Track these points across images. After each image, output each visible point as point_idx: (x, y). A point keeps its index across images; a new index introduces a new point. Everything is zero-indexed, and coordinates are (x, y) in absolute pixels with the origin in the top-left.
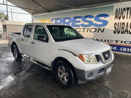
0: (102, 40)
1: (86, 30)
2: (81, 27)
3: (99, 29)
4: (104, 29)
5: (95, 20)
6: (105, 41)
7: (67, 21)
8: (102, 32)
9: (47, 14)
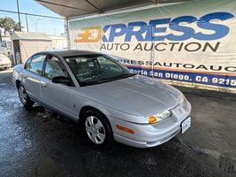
0: (212, 67)
1: (177, 46)
2: (166, 41)
3: (207, 44)
4: (218, 43)
5: (199, 25)
6: (220, 68)
7: (137, 29)
8: (214, 50)
9: (97, 16)
